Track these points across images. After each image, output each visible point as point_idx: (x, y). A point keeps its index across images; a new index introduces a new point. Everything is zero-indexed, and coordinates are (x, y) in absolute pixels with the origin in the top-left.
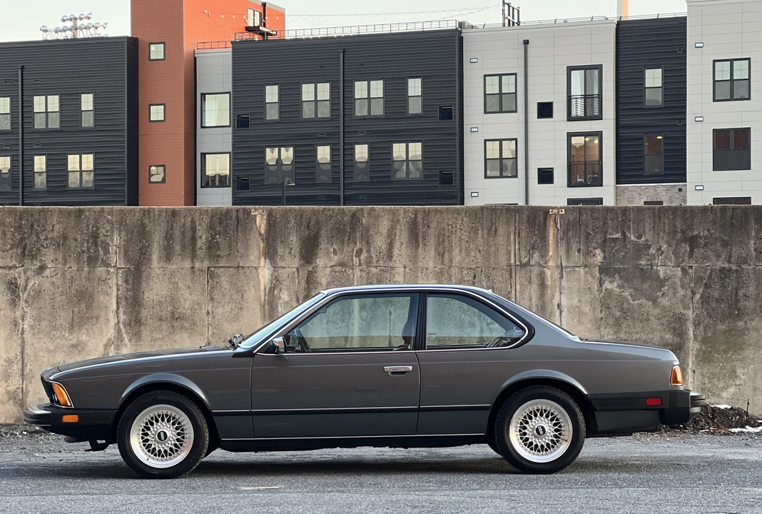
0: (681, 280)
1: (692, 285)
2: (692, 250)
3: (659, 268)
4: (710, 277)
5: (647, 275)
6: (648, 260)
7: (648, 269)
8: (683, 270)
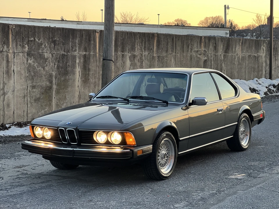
0: (52, 60)
1: (54, 61)
2: (54, 46)
3: (45, 54)
4: (59, 58)
5: (41, 56)
6: (42, 50)
7: (42, 54)
8: (52, 54)
